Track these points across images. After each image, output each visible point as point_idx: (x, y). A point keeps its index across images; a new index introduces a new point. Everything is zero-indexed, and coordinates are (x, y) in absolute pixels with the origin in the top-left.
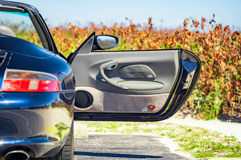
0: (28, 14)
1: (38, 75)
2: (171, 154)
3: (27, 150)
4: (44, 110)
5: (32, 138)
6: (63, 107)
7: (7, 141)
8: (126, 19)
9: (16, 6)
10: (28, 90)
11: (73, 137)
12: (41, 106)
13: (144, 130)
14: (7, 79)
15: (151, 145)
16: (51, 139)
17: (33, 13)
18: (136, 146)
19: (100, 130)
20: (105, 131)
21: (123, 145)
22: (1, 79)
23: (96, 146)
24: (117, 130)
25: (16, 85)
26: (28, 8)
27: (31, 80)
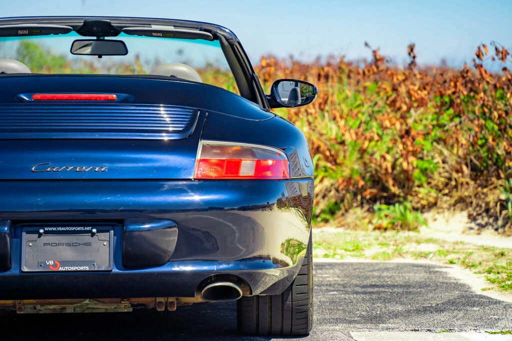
0: (218, 41)
1: (254, 150)
2: (476, 296)
3: (239, 281)
4: (265, 212)
5: (246, 261)
6: (291, 207)
7: (206, 265)
8: (366, 44)
9: (197, 28)
10: (239, 177)
11: (312, 260)
12: (260, 204)
13: (415, 255)
14: (202, 158)
15: (435, 281)
16: (277, 263)
17: (227, 40)
18: (407, 282)
19: (332, 254)
20: (342, 257)
21: (382, 280)
22: (193, 159)
23: (333, 282)
24: (364, 255)
25: (219, 169)
26: (219, 32)
27: (242, 159)
